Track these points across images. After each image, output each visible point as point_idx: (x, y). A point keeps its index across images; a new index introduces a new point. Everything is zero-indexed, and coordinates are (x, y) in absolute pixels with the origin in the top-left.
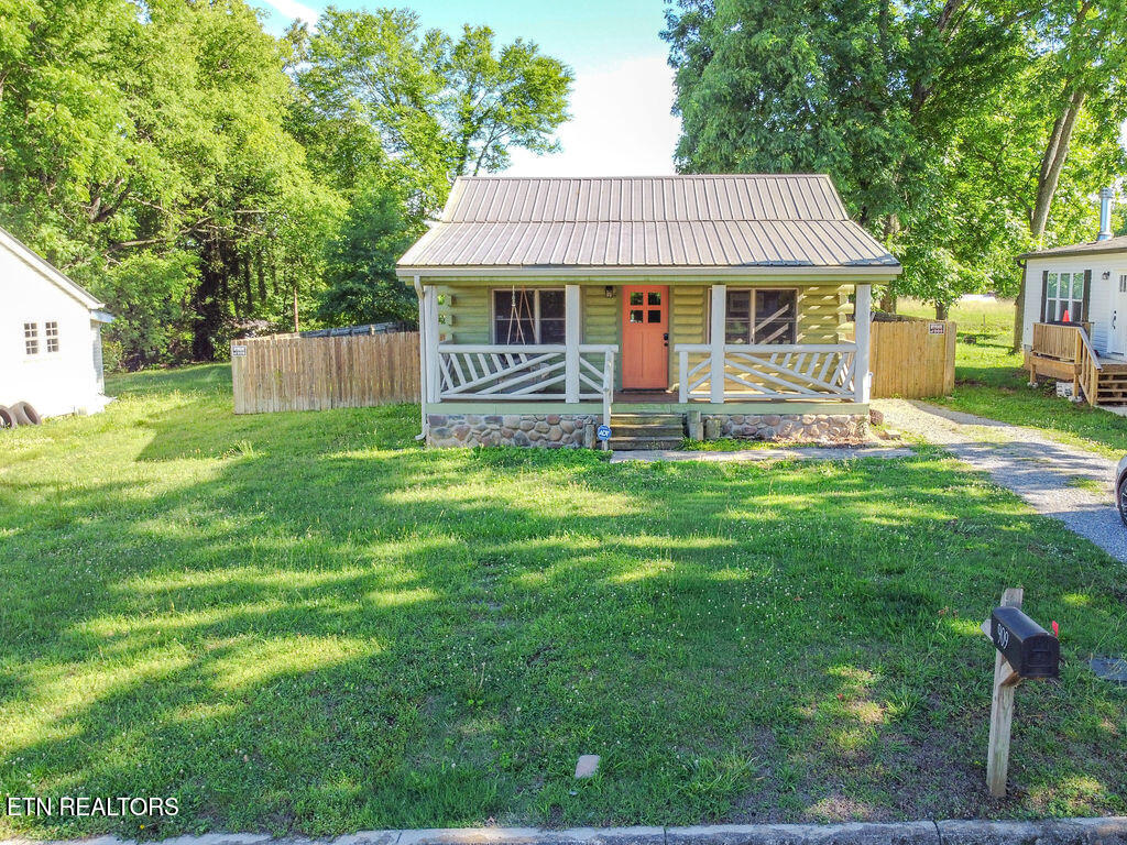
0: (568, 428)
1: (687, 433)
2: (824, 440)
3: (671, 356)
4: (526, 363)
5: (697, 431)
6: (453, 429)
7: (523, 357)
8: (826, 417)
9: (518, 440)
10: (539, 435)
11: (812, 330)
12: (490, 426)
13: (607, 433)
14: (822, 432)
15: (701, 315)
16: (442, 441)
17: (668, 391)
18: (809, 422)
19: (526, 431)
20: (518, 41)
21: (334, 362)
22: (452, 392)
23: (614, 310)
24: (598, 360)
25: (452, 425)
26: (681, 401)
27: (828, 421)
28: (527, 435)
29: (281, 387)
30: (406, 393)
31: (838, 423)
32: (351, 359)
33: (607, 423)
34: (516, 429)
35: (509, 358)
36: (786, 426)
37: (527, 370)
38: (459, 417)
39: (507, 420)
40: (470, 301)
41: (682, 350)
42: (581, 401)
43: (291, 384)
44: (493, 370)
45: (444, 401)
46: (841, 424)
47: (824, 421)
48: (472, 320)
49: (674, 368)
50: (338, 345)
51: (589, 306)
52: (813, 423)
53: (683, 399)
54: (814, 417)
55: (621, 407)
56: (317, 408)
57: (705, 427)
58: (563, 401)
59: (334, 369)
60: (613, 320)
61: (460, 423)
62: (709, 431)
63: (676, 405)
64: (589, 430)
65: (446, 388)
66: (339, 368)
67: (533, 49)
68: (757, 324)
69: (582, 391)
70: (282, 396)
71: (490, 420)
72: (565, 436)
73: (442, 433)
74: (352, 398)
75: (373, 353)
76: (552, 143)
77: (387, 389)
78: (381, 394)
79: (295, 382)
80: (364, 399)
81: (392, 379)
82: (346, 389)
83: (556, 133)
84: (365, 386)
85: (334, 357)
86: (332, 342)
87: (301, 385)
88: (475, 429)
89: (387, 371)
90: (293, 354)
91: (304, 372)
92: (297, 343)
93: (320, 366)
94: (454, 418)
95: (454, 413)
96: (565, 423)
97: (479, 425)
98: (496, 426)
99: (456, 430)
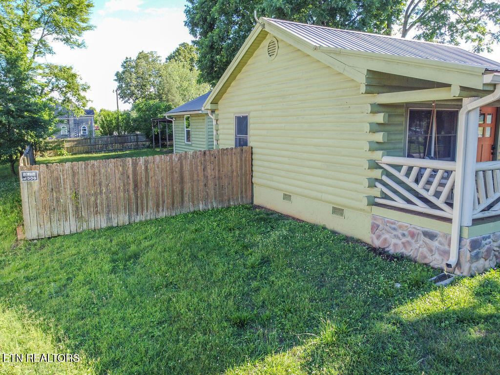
16: (476, 264)
21: (131, 181)
22: (478, 212)
25: (484, 247)
29: (77, 208)
30: (193, 202)
32: (147, 177)
38: (488, 237)
43: (88, 204)
50: (135, 165)
59: (131, 187)
66: (136, 186)
70: (79, 217)
73: (477, 257)
74: (147, 211)
75: (167, 170)
76: (80, 42)
77: (177, 199)
78: (173, 203)
79: (92, 203)
80: (158, 211)
81: (182, 191)
82: (142, 204)
83: (83, 36)
84: (159, 200)
85: (131, 176)
86: (128, 162)
87: (98, 205)
88: (496, 247)
89: (178, 185)
90: (90, 176)
91: (101, 192)
92: (94, 165)
93: (118, 185)
94: (486, 239)
95: (486, 233)
97: (499, 242)
99: (486, 251)
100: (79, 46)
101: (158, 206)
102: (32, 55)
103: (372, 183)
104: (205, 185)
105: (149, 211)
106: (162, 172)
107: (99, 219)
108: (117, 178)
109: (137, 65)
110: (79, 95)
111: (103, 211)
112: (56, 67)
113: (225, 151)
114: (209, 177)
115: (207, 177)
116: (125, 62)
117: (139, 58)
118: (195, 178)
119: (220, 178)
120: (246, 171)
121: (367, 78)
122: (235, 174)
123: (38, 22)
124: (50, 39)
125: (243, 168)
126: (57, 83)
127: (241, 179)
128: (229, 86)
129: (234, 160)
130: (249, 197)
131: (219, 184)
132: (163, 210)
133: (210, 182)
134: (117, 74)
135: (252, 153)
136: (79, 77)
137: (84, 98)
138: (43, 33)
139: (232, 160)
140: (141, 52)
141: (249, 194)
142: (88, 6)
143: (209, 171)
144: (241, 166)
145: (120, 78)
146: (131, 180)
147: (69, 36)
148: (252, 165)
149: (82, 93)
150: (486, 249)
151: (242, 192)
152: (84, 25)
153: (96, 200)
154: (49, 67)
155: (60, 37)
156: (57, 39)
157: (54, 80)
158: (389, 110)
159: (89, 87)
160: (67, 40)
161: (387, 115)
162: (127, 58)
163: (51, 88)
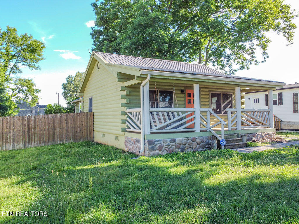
2: (267, 141)
4: (181, 116)
7: (180, 113)
10: (189, 146)
12: (172, 144)
13: (224, 142)
14: (266, 138)
16: (153, 152)
18: (263, 135)
19: (185, 145)
20: (26, 34)
22: (154, 130)
23: (184, 99)
25: (157, 144)
28: (185, 147)
32: (35, 125)
34: (181, 144)
35: (175, 114)
36: (258, 137)
37: (182, 119)
38: (160, 140)
39: (178, 141)
41: (229, 110)
42: (201, 131)
44: (170, 119)
45: (152, 133)
46: (270, 135)
47: (267, 134)
48: (135, 101)
50: (29, 119)
53: (230, 129)
54: (264, 133)
56: (16, 149)
58: (194, 131)
59: (26, 130)
61: (160, 143)
71: (171, 141)
73: (153, 149)
74: (34, 143)
75: (46, 123)
76: (37, 66)
77: (51, 138)
78: (49, 140)
79: (5, 137)
80: (40, 143)
81: (54, 133)
82: (32, 139)
83: (38, 63)
84: (41, 137)
85: (26, 125)
86: (26, 118)
87: (8, 138)
88: (166, 145)
89: (52, 130)
90: (5, 124)
91: (10, 132)
92: (7, 119)
93: (19, 129)
94: (158, 141)
95: (158, 139)
96: (198, 141)
97: (167, 144)
98: (174, 144)
99: (159, 146)
100: (36, 68)
101: (40, 140)
102: (8, 73)
103: (124, 122)
104: (67, 131)
105: (35, 143)
106: (43, 123)
107: (8, 145)
108: (19, 125)
109: (75, 80)
110: (34, 95)
111: (10, 142)
112: (23, 80)
113: (78, 114)
114: (69, 127)
115: (68, 127)
116: (68, 78)
117: (76, 76)
118: (62, 127)
119: (75, 128)
120: (90, 125)
121: (118, 75)
122: (84, 125)
123: (13, 56)
124: (20, 65)
125: (88, 123)
126: (22, 88)
127: (87, 128)
128: (86, 84)
129: (83, 118)
130: (92, 138)
131: (75, 131)
132: (43, 143)
133: (69, 129)
134: (63, 85)
135: (93, 116)
136: (35, 85)
137: (37, 96)
138: (16, 62)
139: (82, 119)
140: (77, 72)
141: (92, 136)
142: (42, 48)
143: (69, 124)
144: (87, 122)
145: (65, 87)
146: (27, 126)
147: (30, 63)
148: (93, 121)
149: (36, 94)
150: (158, 146)
151: (88, 135)
152: (40, 57)
153: (7, 136)
154: (19, 79)
155: (26, 64)
156: (24, 65)
157: (20, 87)
158: (129, 89)
159: (40, 91)
160: (29, 65)
161: (128, 91)
162: (69, 76)
163: (18, 91)
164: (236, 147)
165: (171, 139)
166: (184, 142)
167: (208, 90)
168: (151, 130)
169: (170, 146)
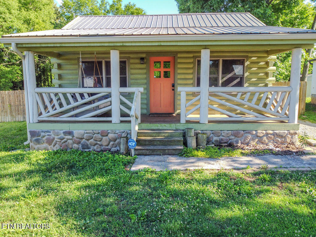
0: (112, 138)
1: (185, 144)
2: (271, 146)
3: (176, 96)
4: (87, 99)
5: (192, 142)
6: (44, 139)
8: (271, 132)
9: (83, 145)
10: (95, 142)
11: (253, 81)
12: (66, 137)
13: (134, 144)
14: (269, 141)
15: (192, 73)
16: (38, 146)
17: (174, 115)
18: (261, 135)
19: (88, 140)
20: (130, 3)
22: (44, 117)
23: (145, 71)
24: (129, 96)
25: (44, 136)
26: (181, 122)
27: (274, 134)
28: (88, 143)
29: (11, 111)
31: (280, 136)
33: (134, 137)
34: (82, 139)
35: (78, 96)
36: (246, 137)
38: (48, 132)
39: (76, 133)
40: (68, 67)
41: (183, 91)
42: (122, 122)
43: (15, 110)
44: (68, 103)
45: (40, 122)
46: (281, 136)
47: (271, 134)
49: (177, 102)
51: (131, 69)
52: (264, 136)
53: (183, 120)
54: (265, 132)
55: (145, 125)
57: (197, 138)
58: (110, 122)
60: (145, 76)
61: (48, 135)
62: (200, 142)
63: (179, 124)
64: (122, 141)
65: (40, 114)
67: (134, 5)
68: (222, 78)
69: (121, 116)
70: (12, 115)
71: (66, 133)
72: (111, 143)
73: (38, 141)
88: (57, 139)
90: (16, 97)
94: (45, 132)
95: (45, 129)
96: (111, 136)
97: (59, 136)
98: (70, 137)
99: (46, 139)
164: (158, 153)
165: (64, 131)
166: (86, 136)
167: (191, 55)
168: (39, 117)
169: (65, 140)
